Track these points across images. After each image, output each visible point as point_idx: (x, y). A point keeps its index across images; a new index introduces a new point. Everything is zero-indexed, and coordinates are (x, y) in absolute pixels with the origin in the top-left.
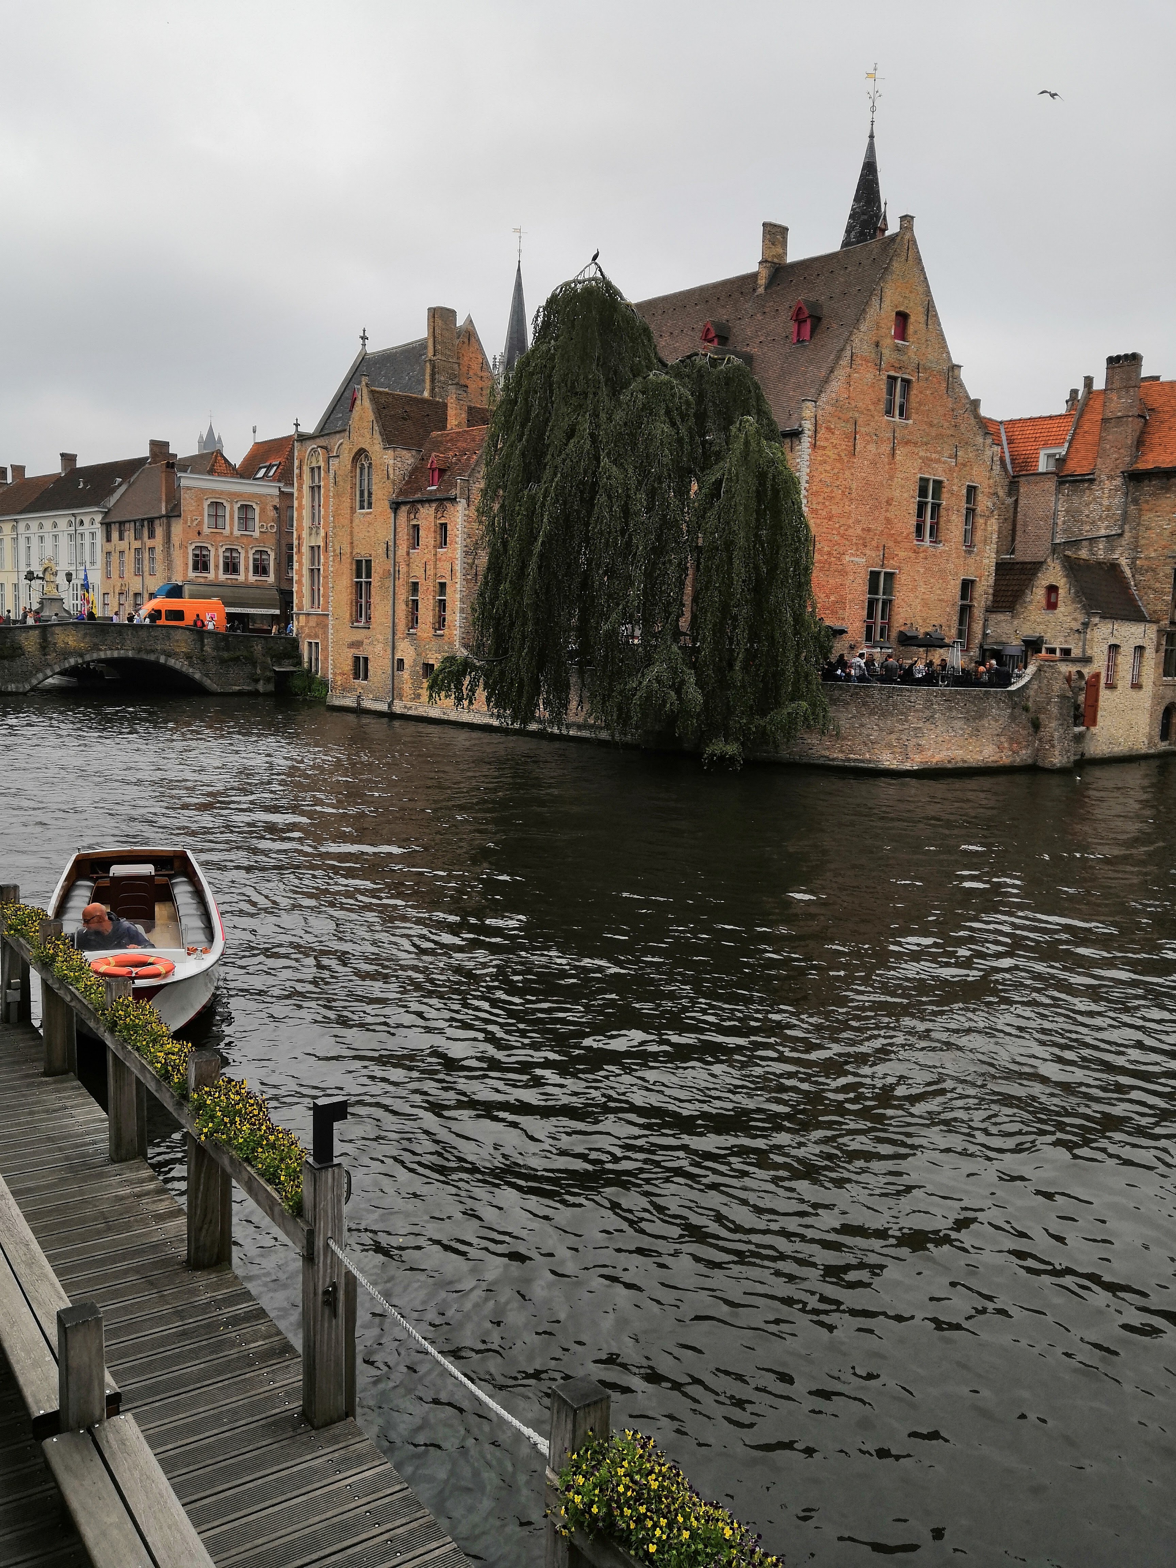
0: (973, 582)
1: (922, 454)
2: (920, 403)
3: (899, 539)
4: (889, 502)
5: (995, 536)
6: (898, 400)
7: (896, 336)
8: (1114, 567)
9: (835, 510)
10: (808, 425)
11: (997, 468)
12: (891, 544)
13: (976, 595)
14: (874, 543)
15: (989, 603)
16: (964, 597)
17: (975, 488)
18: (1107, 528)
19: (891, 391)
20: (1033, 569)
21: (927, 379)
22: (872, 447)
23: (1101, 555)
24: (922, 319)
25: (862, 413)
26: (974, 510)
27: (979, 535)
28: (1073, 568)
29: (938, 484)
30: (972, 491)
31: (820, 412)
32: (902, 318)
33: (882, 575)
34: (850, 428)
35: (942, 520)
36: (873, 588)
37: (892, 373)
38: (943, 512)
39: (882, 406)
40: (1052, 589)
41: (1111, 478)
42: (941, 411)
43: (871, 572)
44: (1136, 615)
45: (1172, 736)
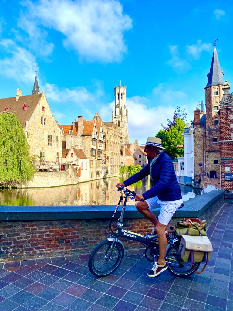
0: (59, 153)
1: (48, 131)
2: (47, 122)
3: (45, 146)
4: (43, 139)
5: (62, 145)
6: (43, 122)
7: (42, 111)
8: (81, 150)
9: (33, 141)
10: (27, 125)
11: (62, 133)
12: (44, 147)
13: (59, 155)
14: (41, 147)
15: (62, 157)
16: (57, 156)
18: (80, 144)
19: (42, 120)
20: (69, 150)
21: (48, 118)
22: (39, 130)
23: (79, 148)
24: (47, 108)
25: (37, 124)
26: (58, 141)
27: (59, 145)
28: (75, 150)
29: (51, 136)
30: (57, 137)
31: (29, 123)
32: (43, 107)
33: (42, 152)
34: (35, 126)
35: (53, 142)
36: (41, 155)
37: (42, 117)
38: (52, 141)
39: (41, 122)
40: (72, 154)
41: (80, 136)
42: (51, 124)
43: (40, 152)
44: (85, 158)
45: (92, 177)
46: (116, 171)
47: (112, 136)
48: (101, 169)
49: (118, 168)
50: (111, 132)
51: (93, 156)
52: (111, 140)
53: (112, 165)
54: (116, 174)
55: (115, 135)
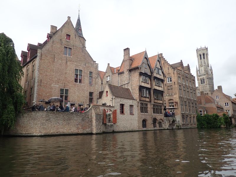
0: (93, 92)
1: (75, 64)
2: (74, 53)
4: (66, 73)
6: (68, 52)
7: (66, 39)
8: (128, 89)
9: (48, 74)
10: (39, 55)
14: (61, 82)
16: (90, 96)
17: (92, 72)
18: (127, 82)
19: (65, 50)
21: (76, 49)
22: (60, 61)
23: (126, 87)
24: (74, 37)
25: (57, 53)
26: (92, 77)
27: (93, 82)
29: (81, 71)
30: (91, 73)
31: (43, 52)
33: (64, 90)
34: (53, 56)
35: (83, 79)
36: (62, 93)
37: (66, 46)
38: (82, 77)
39: (63, 53)
40: (107, 92)
41: (126, 72)
42: (81, 55)
43: (61, 89)
44: (132, 99)
45: (147, 126)
46: (192, 122)
47: (182, 78)
48: (163, 117)
49: (195, 118)
50: (179, 73)
51: (146, 97)
52: (180, 82)
53: (183, 113)
54: (193, 125)
55: (187, 77)
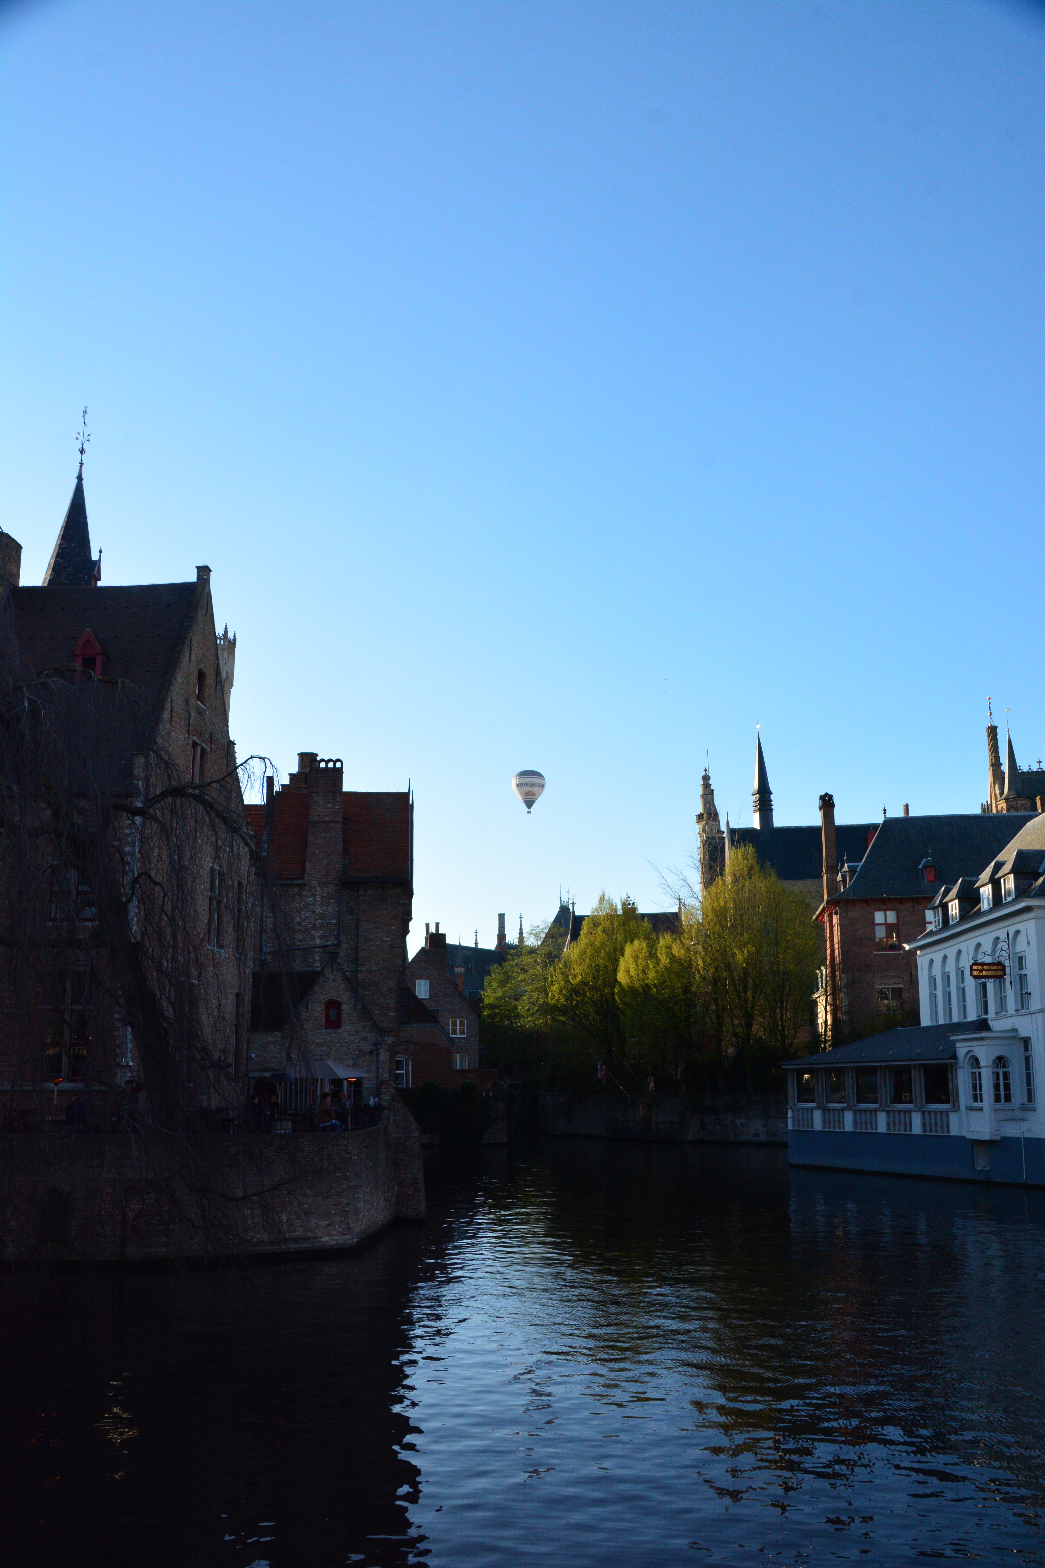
0: (242, 995)
1: (211, 839)
3: (198, 941)
6: (198, 771)
7: (198, 697)
10: (140, 787)
12: (192, 947)
13: (243, 1011)
15: (249, 1021)
16: (237, 1014)
17: (242, 885)
18: (322, 937)
19: (194, 758)
20: (308, 980)
21: (215, 752)
24: (213, 684)
26: (240, 911)
27: (244, 940)
29: (221, 876)
32: (202, 677)
37: (195, 738)
39: (190, 776)
40: (334, 1005)
41: (322, 884)
